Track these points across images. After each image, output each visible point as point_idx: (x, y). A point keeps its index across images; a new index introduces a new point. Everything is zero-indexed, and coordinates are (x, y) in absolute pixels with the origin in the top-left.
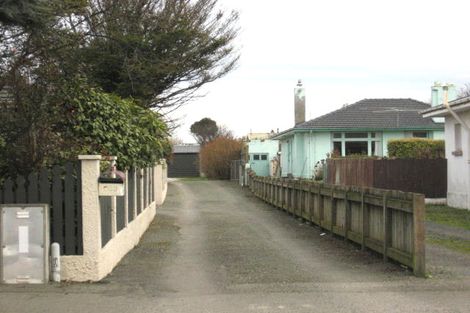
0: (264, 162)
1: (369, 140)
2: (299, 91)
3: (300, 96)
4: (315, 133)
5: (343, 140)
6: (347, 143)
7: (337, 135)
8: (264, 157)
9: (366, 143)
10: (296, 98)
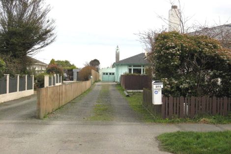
0: (113, 76)
1: (142, 68)
2: (117, 50)
3: (118, 51)
4: (122, 65)
5: (132, 68)
6: (134, 69)
7: (130, 66)
8: (113, 74)
9: (141, 69)
10: (116, 52)
